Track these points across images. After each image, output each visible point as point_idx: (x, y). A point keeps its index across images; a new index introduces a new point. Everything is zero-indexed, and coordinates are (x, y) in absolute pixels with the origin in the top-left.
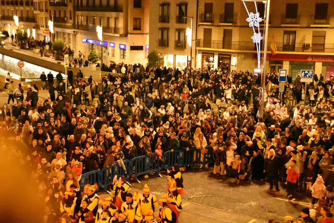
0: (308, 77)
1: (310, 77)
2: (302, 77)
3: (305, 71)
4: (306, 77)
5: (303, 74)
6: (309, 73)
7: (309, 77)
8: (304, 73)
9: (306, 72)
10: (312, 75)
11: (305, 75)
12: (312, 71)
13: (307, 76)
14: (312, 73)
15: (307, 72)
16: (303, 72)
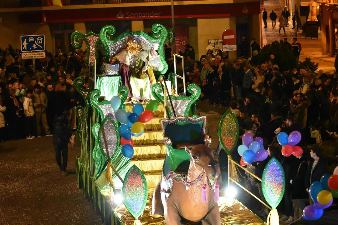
0: (36, 49)
1: (40, 49)
2: (24, 50)
3: (28, 38)
4: (33, 49)
5: (25, 43)
6: (37, 41)
7: (38, 48)
8: (27, 42)
9: (30, 40)
10: (42, 45)
11: (30, 45)
12: (42, 37)
13: (34, 46)
14: (43, 40)
15: (33, 40)
16: (26, 40)
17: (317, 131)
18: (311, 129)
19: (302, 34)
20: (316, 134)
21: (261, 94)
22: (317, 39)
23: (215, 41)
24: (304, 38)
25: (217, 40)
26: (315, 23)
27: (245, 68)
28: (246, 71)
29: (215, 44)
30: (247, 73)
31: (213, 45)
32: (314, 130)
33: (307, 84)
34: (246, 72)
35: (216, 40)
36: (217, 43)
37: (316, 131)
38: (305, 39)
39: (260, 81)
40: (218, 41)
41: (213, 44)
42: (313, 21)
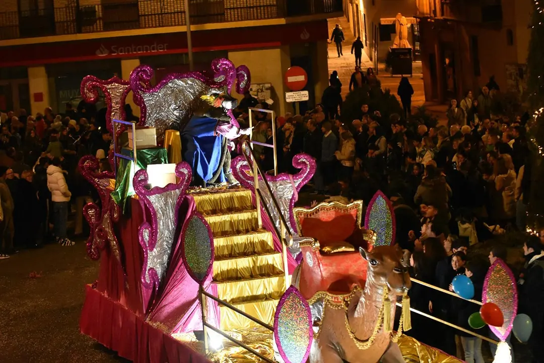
17: (470, 226)
18: (460, 222)
19: (386, 70)
20: (469, 230)
21: (355, 169)
22: (411, 76)
23: (258, 87)
24: (390, 76)
25: (261, 85)
26: (407, 51)
27: (323, 129)
28: (325, 133)
29: (258, 91)
30: (328, 137)
31: (256, 93)
32: (463, 223)
33: (431, 150)
34: (326, 136)
35: (259, 84)
36: (262, 91)
37: (467, 225)
38: (392, 77)
39: (351, 149)
40: (263, 87)
41: (254, 91)
42: (404, 47)
